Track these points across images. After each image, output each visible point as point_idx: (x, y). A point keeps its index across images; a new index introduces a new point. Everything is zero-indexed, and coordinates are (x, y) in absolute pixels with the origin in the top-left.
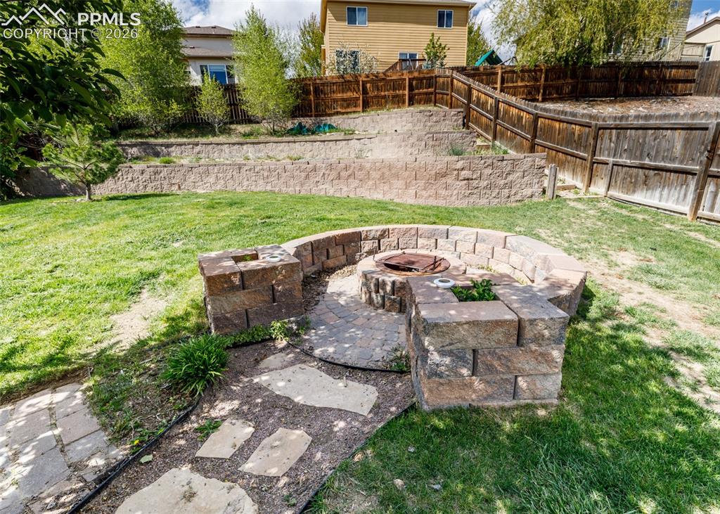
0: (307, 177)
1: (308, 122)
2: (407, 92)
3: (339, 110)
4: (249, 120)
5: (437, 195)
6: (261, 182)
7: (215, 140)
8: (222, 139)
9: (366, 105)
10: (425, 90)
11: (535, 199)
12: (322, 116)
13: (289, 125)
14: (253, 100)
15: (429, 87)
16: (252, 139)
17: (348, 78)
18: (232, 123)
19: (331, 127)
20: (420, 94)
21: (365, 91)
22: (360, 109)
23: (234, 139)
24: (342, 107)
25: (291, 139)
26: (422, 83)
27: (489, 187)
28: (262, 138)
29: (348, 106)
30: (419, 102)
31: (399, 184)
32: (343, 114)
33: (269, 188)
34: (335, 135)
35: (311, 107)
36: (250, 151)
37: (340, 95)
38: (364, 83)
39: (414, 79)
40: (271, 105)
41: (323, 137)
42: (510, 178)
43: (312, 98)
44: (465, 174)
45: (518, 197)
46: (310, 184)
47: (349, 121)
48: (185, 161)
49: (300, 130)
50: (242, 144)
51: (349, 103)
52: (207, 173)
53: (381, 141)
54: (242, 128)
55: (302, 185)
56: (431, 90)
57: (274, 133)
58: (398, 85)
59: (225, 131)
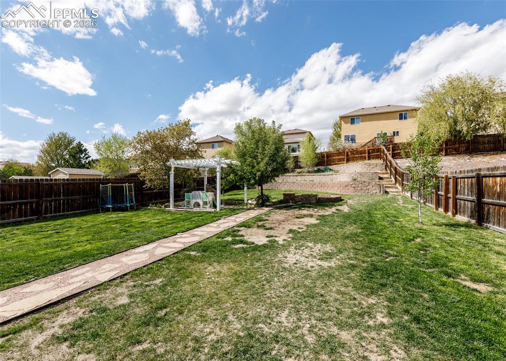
0: (313, 186)
1: (322, 168)
2: (367, 155)
3: (336, 162)
4: (300, 168)
5: (346, 192)
6: (299, 187)
7: (289, 174)
8: (291, 174)
9: (348, 161)
10: (376, 154)
11: (377, 194)
12: (329, 165)
13: (316, 169)
14: (303, 161)
15: (378, 152)
16: (301, 174)
17: (340, 151)
18: (295, 168)
19: (330, 169)
20: (373, 155)
21: (347, 155)
22: (345, 162)
23: (295, 174)
24: (338, 161)
25: (314, 174)
26: (374, 151)
27: (361, 189)
28: (304, 174)
29: (340, 161)
30: (373, 158)
31: (336, 188)
32: (338, 164)
33: (302, 189)
34: (331, 173)
35: (324, 162)
36: (299, 178)
37: (337, 157)
38: (347, 153)
39: (370, 149)
40: (309, 163)
41: (326, 173)
42: (368, 187)
43: (325, 159)
44: (353, 186)
45: (371, 193)
46: (313, 188)
47: (338, 167)
48: (280, 181)
49: (319, 171)
50: (297, 176)
51: (340, 160)
52: (285, 184)
53: (343, 175)
54: (298, 170)
55: (311, 188)
56: (379, 153)
57: (309, 172)
58: (363, 152)
59: (293, 171)
